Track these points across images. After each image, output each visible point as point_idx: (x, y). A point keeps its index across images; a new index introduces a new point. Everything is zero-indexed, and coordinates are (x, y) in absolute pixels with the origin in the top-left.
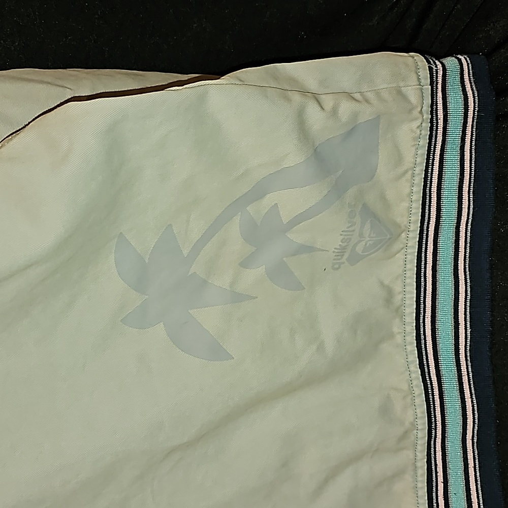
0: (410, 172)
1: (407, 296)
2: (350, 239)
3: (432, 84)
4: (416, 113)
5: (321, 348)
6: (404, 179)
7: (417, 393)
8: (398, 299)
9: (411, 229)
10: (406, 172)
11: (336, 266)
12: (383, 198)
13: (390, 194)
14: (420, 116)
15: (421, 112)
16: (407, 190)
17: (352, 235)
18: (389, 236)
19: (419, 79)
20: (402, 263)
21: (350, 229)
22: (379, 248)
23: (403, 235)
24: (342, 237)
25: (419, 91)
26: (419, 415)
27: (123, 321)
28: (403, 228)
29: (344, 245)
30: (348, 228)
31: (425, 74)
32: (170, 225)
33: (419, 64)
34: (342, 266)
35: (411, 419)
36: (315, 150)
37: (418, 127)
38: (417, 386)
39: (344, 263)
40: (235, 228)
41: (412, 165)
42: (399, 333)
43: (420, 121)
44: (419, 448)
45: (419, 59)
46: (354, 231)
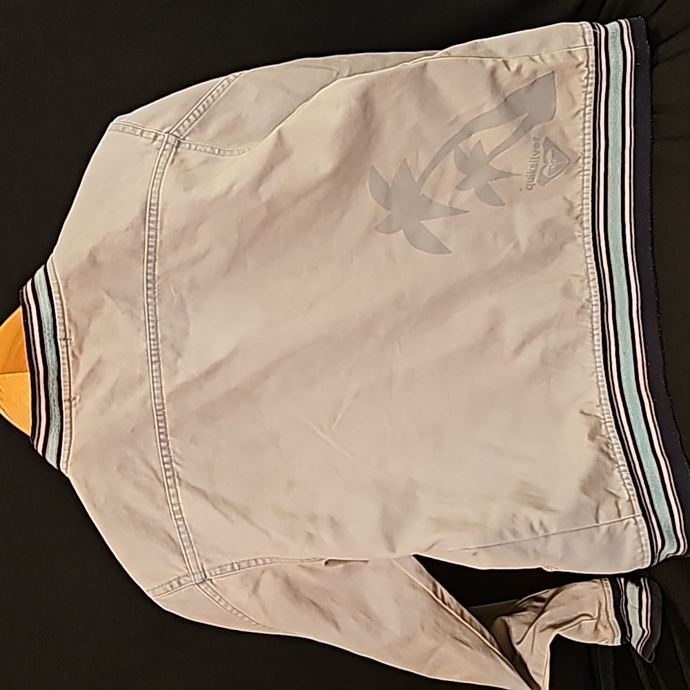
0: (582, 112)
1: (585, 207)
2: (537, 165)
3: (595, 44)
4: (583, 67)
5: (517, 245)
6: (578, 117)
7: (591, 279)
8: (578, 210)
9: (586, 155)
10: (579, 112)
11: (530, 187)
12: (562, 133)
13: (567, 130)
14: (586, 69)
15: (587, 66)
16: (581, 126)
17: (538, 161)
18: (567, 162)
19: (585, 41)
20: (581, 182)
21: (536, 156)
22: (561, 171)
23: (581, 161)
24: (531, 163)
25: (585, 51)
26: (593, 294)
27: (376, 228)
28: (580, 155)
29: (533, 169)
30: (535, 155)
31: (590, 37)
32: (405, 160)
33: (586, 30)
34: (534, 187)
35: (587, 297)
36: (506, 100)
37: (585, 78)
38: (592, 273)
39: (535, 184)
40: (451, 160)
41: (583, 107)
42: (580, 236)
43: (587, 72)
44: (595, 319)
45: (586, 25)
46: (538, 158)
